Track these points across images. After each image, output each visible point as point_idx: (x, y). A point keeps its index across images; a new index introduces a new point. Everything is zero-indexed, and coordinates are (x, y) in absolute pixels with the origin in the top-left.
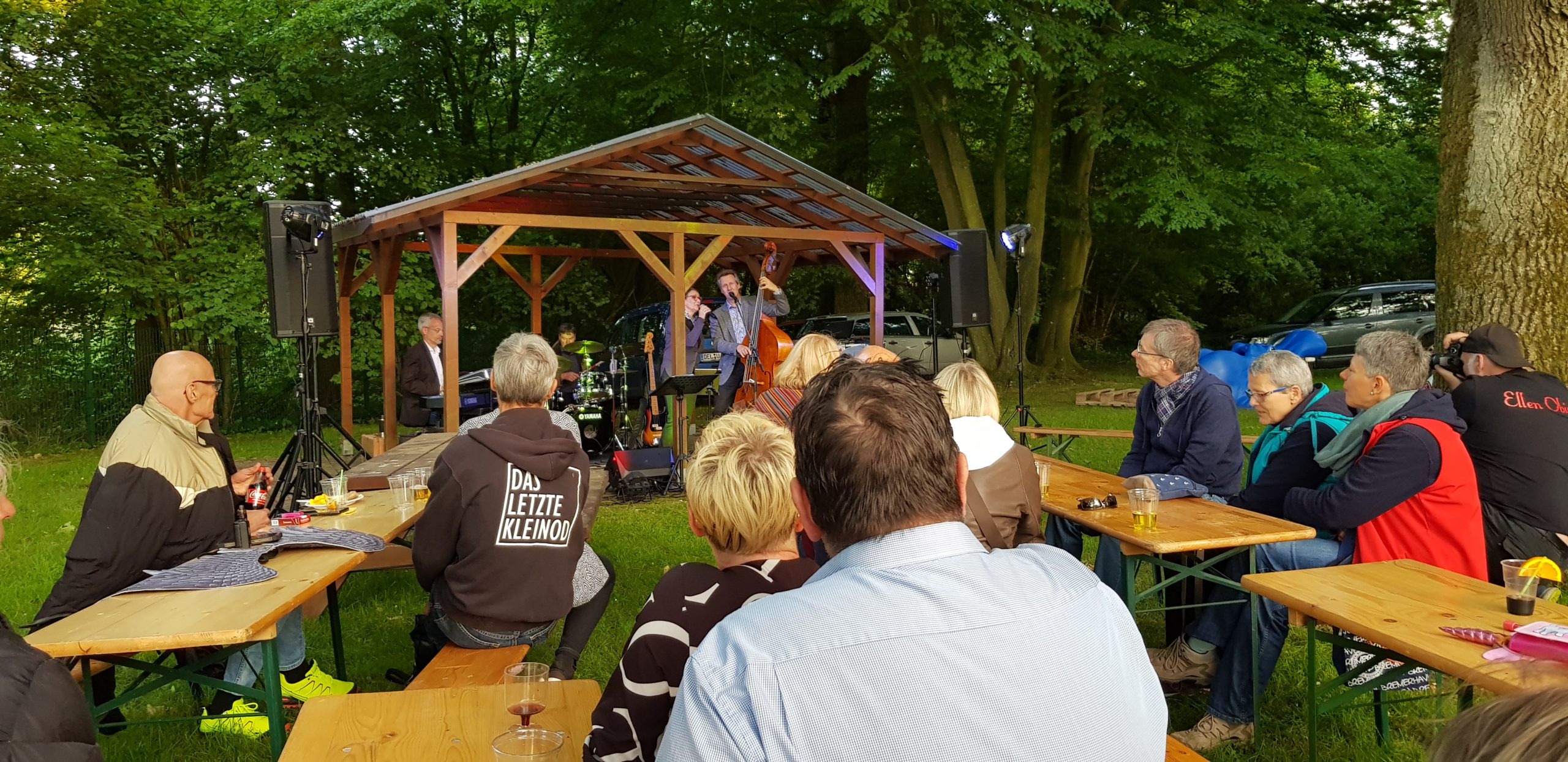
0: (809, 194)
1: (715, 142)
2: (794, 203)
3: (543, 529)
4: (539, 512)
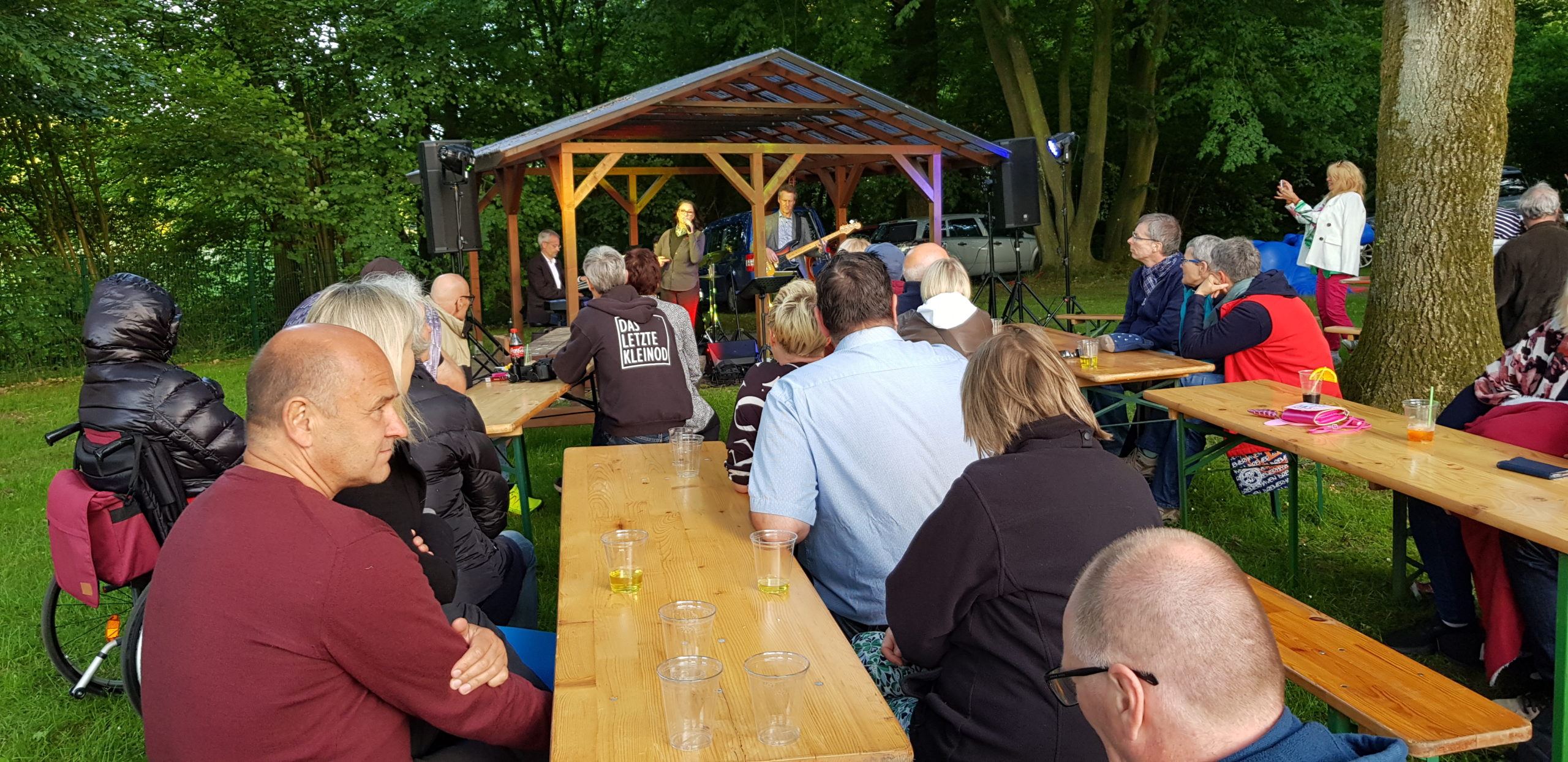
0: (873, 114)
1: (788, 72)
2: (860, 121)
3: (650, 354)
4: (643, 344)
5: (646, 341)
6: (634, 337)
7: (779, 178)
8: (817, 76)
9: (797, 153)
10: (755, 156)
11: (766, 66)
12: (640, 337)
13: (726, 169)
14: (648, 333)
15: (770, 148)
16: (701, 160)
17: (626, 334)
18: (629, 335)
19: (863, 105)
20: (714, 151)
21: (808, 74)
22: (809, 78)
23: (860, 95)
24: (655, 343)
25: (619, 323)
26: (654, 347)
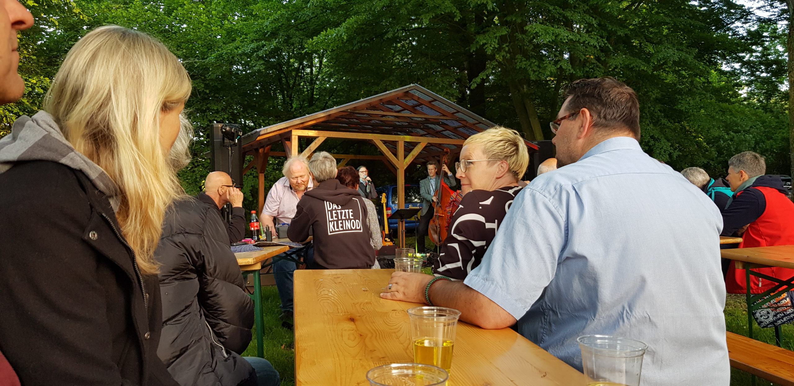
0: (464, 123)
1: (419, 98)
2: (456, 128)
3: (348, 225)
4: (343, 218)
5: (345, 216)
6: (337, 213)
7: (413, 155)
8: (435, 100)
9: (423, 142)
10: (400, 142)
11: (407, 93)
12: (341, 213)
13: (383, 148)
14: (347, 211)
15: (408, 138)
16: (369, 144)
17: (331, 211)
18: (334, 212)
19: (459, 118)
20: (377, 139)
21: (430, 99)
22: (430, 102)
23: (458, 112)
24: (351, 217)
25: (327, 204)
26: (351, 220)
